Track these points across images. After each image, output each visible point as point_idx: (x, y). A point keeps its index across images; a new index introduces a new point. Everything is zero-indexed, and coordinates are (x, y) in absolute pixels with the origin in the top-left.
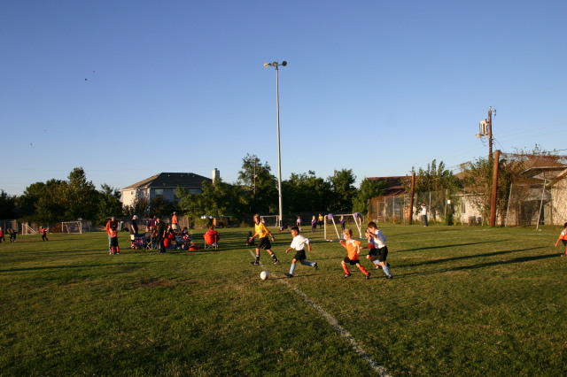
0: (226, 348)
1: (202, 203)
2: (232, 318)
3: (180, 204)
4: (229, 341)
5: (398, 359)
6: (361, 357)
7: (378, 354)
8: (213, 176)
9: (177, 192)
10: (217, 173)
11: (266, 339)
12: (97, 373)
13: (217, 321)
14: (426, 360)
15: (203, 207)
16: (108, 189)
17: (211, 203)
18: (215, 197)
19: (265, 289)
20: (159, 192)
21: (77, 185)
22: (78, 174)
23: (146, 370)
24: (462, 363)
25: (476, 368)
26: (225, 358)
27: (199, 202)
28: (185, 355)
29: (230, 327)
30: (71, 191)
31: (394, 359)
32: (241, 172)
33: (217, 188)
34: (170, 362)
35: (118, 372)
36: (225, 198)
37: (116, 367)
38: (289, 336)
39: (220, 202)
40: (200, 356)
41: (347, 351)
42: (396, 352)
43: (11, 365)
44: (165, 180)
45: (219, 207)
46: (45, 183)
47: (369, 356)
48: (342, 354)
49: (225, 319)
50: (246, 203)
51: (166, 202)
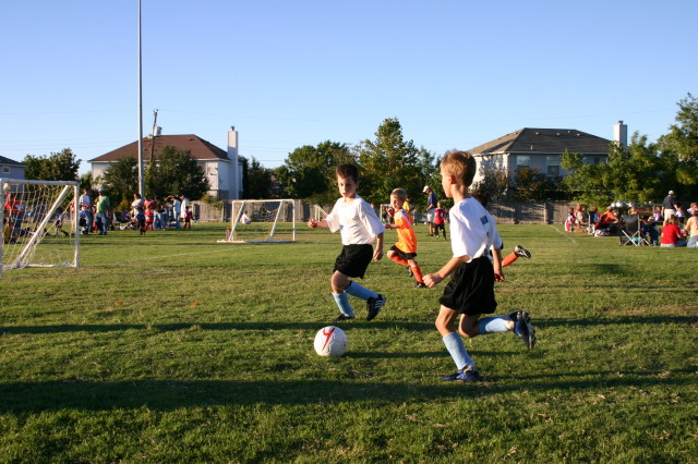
1: (610, 180)
3: (568, 181)
8: (615, 137)
10: (623, 129)
15: (611, 185)
16: (427, 155)
17: (624, 181)
18: (634, 170)
20: (521, 160)
21: (390, 147)
22: (391, 128)
27: (604, 179)
32: (675, 128)
33: (636, 155)
36: (651, 173)
39: (643, 178)
44: (528, 141)
45: (640, 188)
46: (316, 147)
50: (690, 181)
51: (541, 177)
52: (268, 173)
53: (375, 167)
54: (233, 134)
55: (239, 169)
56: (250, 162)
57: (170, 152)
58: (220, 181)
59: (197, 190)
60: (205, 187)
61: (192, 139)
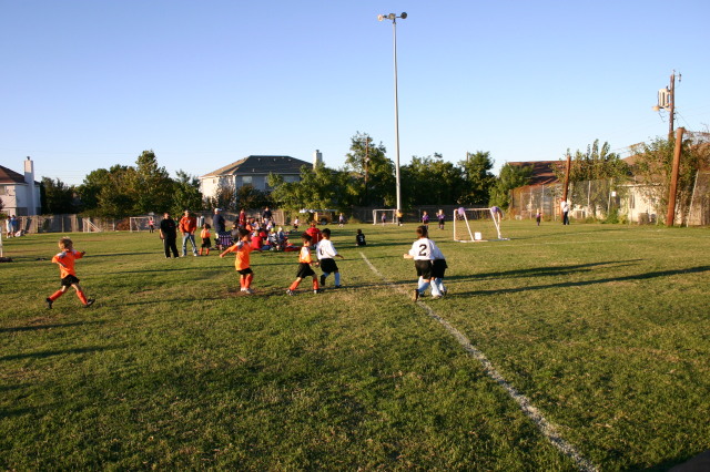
0: (333, 370)
1: (301, 193)
2: (340, 334)
3: (274, 194)
4: (336, 363)
5: (544, 387)
6: (498, 384)
7: (519, 380)
8: (313, 161)
9: (269, 180)
10: (319, 155)
11: (381, 361)
12: (181, 396)
13: (322, 337)
14: (579, 390)
15: (302, 198)
16: (185, 176)
17: (311, 194)
18: (317, 186)
19: (379, 300)
20: (247, 179)
21: (147, 173)
22: (148, 158)
23: (238, 395)
24: (624, 394)
25: (642, 401)
26: (332, 381)
27: (297, 192)
28: (283, 377)
29: (337, 345)
30: (140, 180)
31: (540, 387)
32: (349, 155)
33: (318, 176)
34: (266, 384)
35: (205, 396)
36: (330, 188)
37: (202, 389)
38: (409, 357)
39: (323, 192)
40: (301, 378)
41: (481, 377)
42: (541, 379)
43: (82, 384)
44: (254, 165)
45: (322, 199)
47: (508, 383)
48: (475, 380)
49: (332, 335)
50: (355, 193)
51: (256, 192)
52: (71, 191)
53: (137, 189)
54: (29, 163)
55: (36, 192)
56: (56, 182)
58: (18, 201)
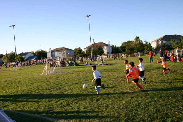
3: (173, 46)
9: (171, 42)
15: (181, 46)
16: (147, 42)
20: (164, 42)
21: (137, 42)
22: (137, 38)
27: (180, 44)
44: (166, 38)
46: (127, 42)
51: (167, 45)
52: (118, 47)
53: (135, 46)
54: (109, 41)
55: (111, 48)
56: (115, 46)
57: (97, 46)
58: (107, 50)
59: (102, 53)
60: (103, 52)
61: (102, 43)
